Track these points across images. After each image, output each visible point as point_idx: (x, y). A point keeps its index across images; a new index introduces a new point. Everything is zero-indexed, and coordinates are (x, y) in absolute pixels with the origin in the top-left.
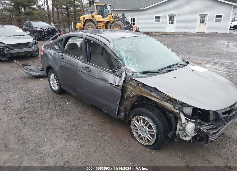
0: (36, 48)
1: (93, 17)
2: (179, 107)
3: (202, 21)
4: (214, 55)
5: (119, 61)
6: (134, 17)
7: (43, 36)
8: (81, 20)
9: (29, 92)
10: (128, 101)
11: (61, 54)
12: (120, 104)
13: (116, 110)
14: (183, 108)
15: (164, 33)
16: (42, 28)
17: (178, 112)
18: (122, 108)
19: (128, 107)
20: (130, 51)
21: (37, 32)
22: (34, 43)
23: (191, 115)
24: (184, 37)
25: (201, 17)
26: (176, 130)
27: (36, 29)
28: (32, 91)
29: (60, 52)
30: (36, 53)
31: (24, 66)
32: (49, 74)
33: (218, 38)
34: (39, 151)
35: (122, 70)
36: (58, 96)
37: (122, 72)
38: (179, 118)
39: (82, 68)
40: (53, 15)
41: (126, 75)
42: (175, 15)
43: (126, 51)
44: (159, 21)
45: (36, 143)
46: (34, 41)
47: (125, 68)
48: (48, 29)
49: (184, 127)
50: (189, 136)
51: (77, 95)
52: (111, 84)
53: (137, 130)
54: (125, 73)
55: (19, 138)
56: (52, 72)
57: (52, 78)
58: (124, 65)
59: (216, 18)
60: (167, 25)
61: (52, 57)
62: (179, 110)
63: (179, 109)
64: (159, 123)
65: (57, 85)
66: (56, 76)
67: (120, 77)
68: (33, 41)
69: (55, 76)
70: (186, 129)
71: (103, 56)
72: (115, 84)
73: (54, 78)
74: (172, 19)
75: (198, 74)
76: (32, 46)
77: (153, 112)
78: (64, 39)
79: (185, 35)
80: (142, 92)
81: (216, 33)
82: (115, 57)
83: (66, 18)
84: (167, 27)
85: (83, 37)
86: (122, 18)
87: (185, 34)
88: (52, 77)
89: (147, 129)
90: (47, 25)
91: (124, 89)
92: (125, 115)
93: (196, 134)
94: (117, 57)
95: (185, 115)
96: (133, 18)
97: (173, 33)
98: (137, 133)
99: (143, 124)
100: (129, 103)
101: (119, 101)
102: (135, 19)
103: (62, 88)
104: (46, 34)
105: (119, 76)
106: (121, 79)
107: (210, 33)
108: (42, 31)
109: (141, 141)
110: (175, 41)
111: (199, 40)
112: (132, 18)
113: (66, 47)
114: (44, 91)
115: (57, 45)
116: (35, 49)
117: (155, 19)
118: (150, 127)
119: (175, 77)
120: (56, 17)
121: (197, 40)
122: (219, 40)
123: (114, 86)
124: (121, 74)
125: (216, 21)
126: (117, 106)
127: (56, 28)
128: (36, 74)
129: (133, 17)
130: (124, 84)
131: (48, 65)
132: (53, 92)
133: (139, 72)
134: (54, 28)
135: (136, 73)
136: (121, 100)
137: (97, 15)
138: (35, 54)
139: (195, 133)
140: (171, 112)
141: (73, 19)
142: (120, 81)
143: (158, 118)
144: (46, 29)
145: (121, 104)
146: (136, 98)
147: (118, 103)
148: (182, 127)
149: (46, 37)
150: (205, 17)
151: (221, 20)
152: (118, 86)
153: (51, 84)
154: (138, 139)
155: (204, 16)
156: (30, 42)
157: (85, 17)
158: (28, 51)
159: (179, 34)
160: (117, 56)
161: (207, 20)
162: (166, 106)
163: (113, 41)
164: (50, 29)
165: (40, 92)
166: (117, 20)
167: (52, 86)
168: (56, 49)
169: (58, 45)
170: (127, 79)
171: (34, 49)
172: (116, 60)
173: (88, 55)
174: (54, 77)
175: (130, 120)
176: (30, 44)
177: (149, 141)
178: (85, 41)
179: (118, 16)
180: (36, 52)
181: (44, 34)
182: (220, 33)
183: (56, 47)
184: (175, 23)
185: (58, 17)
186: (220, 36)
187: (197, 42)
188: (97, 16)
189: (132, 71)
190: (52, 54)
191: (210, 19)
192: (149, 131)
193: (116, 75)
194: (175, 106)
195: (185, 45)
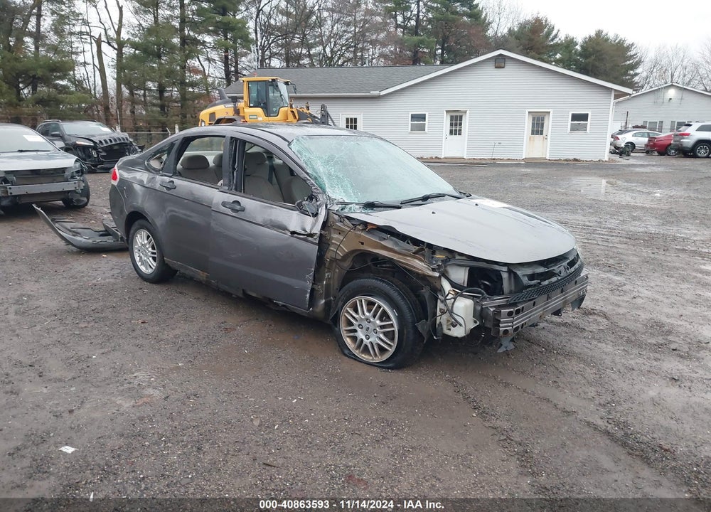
0: (84, 184)
1: (237, 111)
2: (438, 265)
3: (538, 128)
4: (558, 207)
5: (313, 184)
6: (353, 117)
7: (95, 161)
8: (203, 121)
9: (76, 280)
10: (335, 272)
11: (167, 179)
12: (314, 280)
13: (306, 292)
14: (445, 267)
15: (437, 160)
16: (92, 138)
17: (437, 274)
18: (320, 289)
19: (334, 286)
20: (337, 163)
21: (76, 149)
22: (77, 172)
23: (466, 285)
24: (491, 169)
25: (534, 119)
26: (435, 314)
27: (73, 140)
28: (85, 279)
29: (166, 176)
30: (82, 199)
31: (57, 222)
32: (132, 232)
33: (578, 171)
34: (125, 380)
35: (318, 203)
36: (155, 286)
37: (318, 207)
38: (440, 291)
39: (224, 204)
40: (119, 107)
41: (328, 211)
42: (466, 112)
43: (328, 161)
44: (422, 128)
45: (114, 368)
46: (78, 164)
47: (325, 196)
48: (108, 141)
49: (450, 305)
50: (461, 325)
51: (207, 277)
52: (293, 233)
53: (355, 331)
54: (326, 207)
55: (70, 361)
56: (142, 227)
57: (141, 243)
58: (324, 192)
59: (572, 121)
60: (444, 137)
61: (143, 189)
62: (439, 272)
63: (439, 269)
64: (402, 303)
65: (154, 259)
66: (153, 233)
67: (316, 215)
68: (75, 166)
69: (148, 237)
70: (455, 311)
71: (271, 183)
72: (303, 232)
73: (146, 242)
74: (456, 121)
75: (485, 209)
76: (73, 177)
77: (388, 284)
78: (177, 143)
79: (495, 163)
80: (362, 244)
81: (575, 160)
82: (302, 176)
83: (157, 115)
84: (443, 145)
85: (224, 137)
86: (319, 116)
87: (492, 161)
88: (141, 239)
89: (378, 322)
90: (106, 130)
91: (323, 242)
92: (328, 304)
93: (478, 323)
94: (307, 174)
95: (453, 284)
96: (351, 119)
97: (462, 161)
98: (354, 339)
99: (367, 314)
100: (336, 276)
101: (313, 269)
102: (356, 122)
103: (167, 264)
104: (103, 157)
105: (312, 214)
106: (316, 221)
107: (560, 160)
108: (89, 147)
109: (364, 357)
110: (464, 178)
111: (527, 175)
112: (347, 119)
113: (179, 166)
114: (115, 278)
115: (157, 158)
116: (79, 186)
117: (410, 122)
118: (384, 316)
119: (433, 213)
120: (128, 112)
121: (523, 175)
122: (580, 175)
123: (302, 236)
124: (318, 210)
125: (574, 128)
126: (309, 285)
127: (131, 140)
128: (90, 241)
129: (350, 117)
130: (323, 232)
131: (132, 210)
132: (140, 280)
133: (357, 204)
134: (127, 139)
135: (350, 206)
136: (317, 271)
137: (250, 107)
138: (79, 201)
139: (475, 322)
140: (424, 278)
141: (179, 119)
142: (314, 225)
143: (399, 294)
144: (103, 142)
145: (316, 280)
146: (350, 259)
147: (310, 276)
148: (446, 305)
149: (102, 163)
150: (543, 120)
151: (585, 128)
152: (311, 235)
153: (137, 259)
154: (356, 353)
155: (541, 115)
156: (66, 168)
157: (214, 113)
158: (61, 190)
159: (475, 162)
160: (308, 171)
161: (549, 124)
162: (412, 266)
163: (298, 140)
164: (115, 140)
165: (107, 280)
166: (305, 121)
167: (139, 264)
168: (154, 169)
169: (159, 158)
170: (331, 220)
171: (77, 185)
172: (305, 180)
173: (237, 178)
174: (145, 238)
175: (337, 312)
176: (67, 174)
177: (382, 350)
178: (231, 143)
179: (308, 112)
180: (81, 196)
181: (96, 156)
182: (586, 161)
183: (155, 164)
184: (467, 133)
185: (133, 112)
186: (583, 168)
187: (521, 180)
188: (248, 110)
189: (341, 200)
190: (143, 181)
191: (557, 124)
192: (382, 327)
193: (304, 212)
194: (431, 263)
195: (489, 185)
